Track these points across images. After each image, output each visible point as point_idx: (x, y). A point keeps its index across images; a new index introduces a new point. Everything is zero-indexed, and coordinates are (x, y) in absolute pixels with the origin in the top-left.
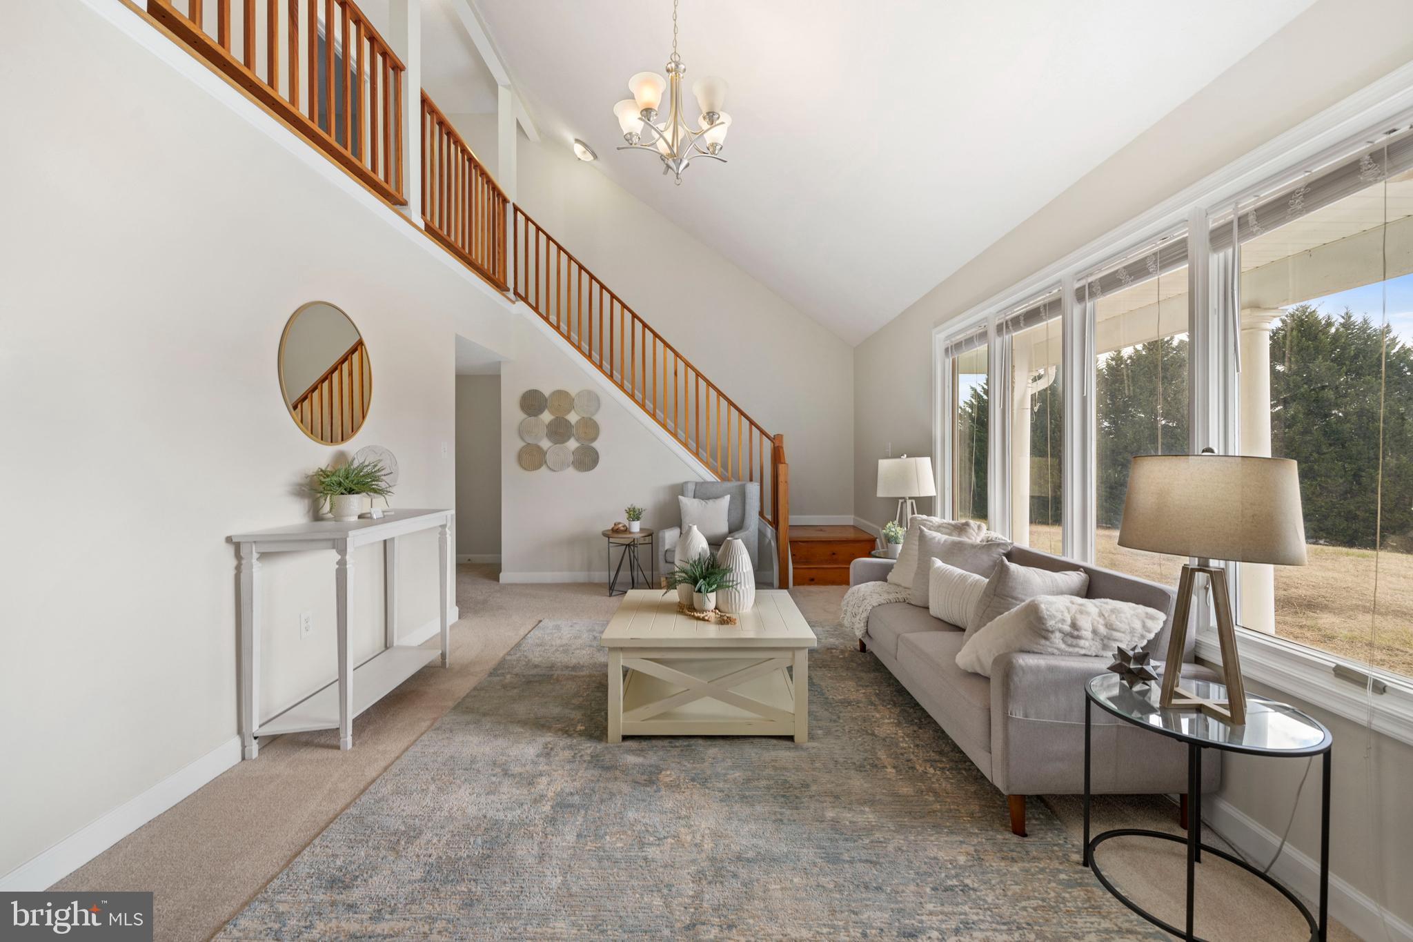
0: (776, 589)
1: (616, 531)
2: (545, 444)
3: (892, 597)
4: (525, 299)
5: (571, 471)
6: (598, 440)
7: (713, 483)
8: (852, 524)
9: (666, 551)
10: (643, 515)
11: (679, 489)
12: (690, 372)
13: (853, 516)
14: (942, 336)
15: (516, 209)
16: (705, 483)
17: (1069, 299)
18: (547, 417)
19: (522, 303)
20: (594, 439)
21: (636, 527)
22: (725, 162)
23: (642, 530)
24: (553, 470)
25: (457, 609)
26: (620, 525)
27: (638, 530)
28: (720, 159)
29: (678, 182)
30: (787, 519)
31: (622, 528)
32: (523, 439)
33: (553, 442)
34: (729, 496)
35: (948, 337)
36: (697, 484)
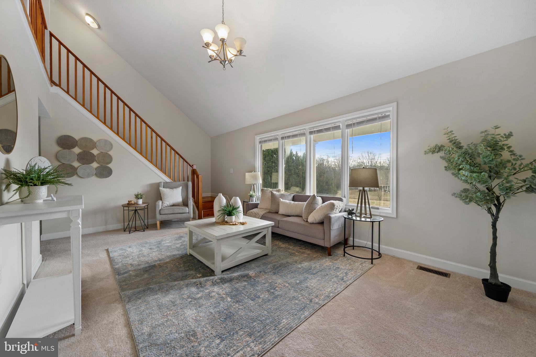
0: (197, 220)
1: (129, 204)
2: (76, 164)
3: (266, 212)
4: (59, 85)
5: (94, 178)
6: (112, 163)
7: (169, 182)
8: (210, 196)
9: (160, 210)
10: (144, 196)
11: (158, 185)
12: (158, 138)
13: (210, 193)
14: (259, 138)
15: (51, 35)
16: (167, 182)
17: (308, 134)
18: (77, 150)
19: (58, 88)
20: (109, 163)
21: (140, 201)
22: (232, 67)
23: (143, 203)
24: (82, 178)
25: (41, 256)
26: (133, 202)
27: (142, 203)
28: (231, 65)
29: (224, 69)
30: (202, 194)
31: (133, 203)
32: (59, 161)
33: (81, 163)
34: (181, 187)
35: (260, 139)
36: (164, 183)
